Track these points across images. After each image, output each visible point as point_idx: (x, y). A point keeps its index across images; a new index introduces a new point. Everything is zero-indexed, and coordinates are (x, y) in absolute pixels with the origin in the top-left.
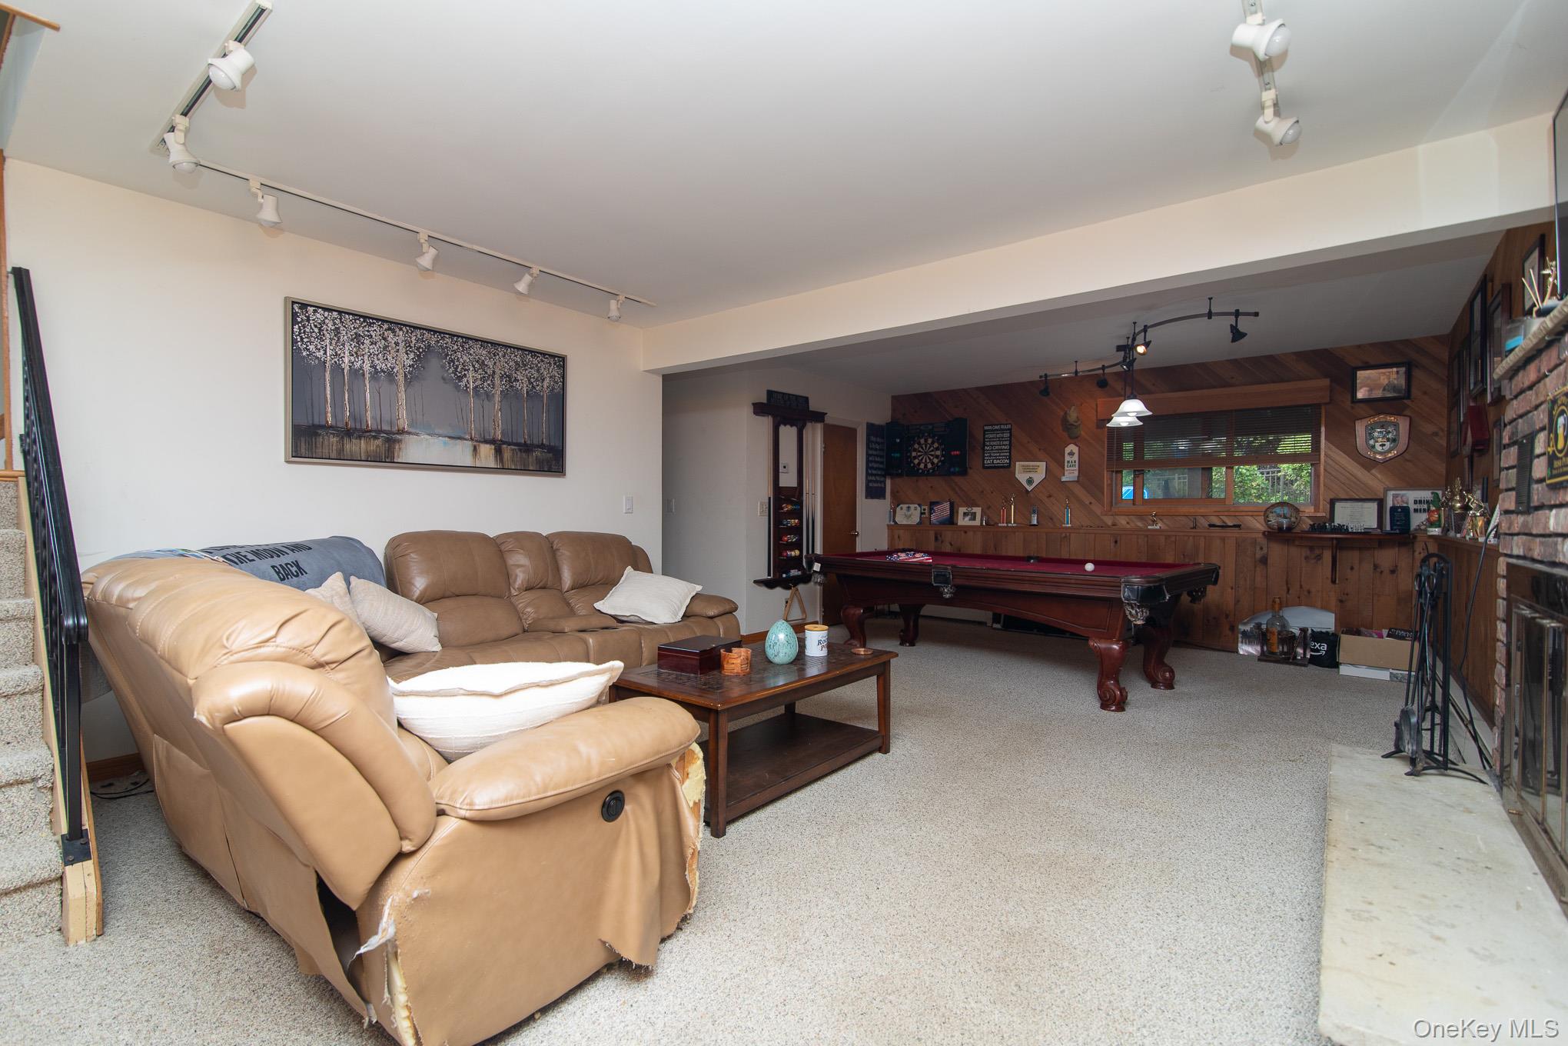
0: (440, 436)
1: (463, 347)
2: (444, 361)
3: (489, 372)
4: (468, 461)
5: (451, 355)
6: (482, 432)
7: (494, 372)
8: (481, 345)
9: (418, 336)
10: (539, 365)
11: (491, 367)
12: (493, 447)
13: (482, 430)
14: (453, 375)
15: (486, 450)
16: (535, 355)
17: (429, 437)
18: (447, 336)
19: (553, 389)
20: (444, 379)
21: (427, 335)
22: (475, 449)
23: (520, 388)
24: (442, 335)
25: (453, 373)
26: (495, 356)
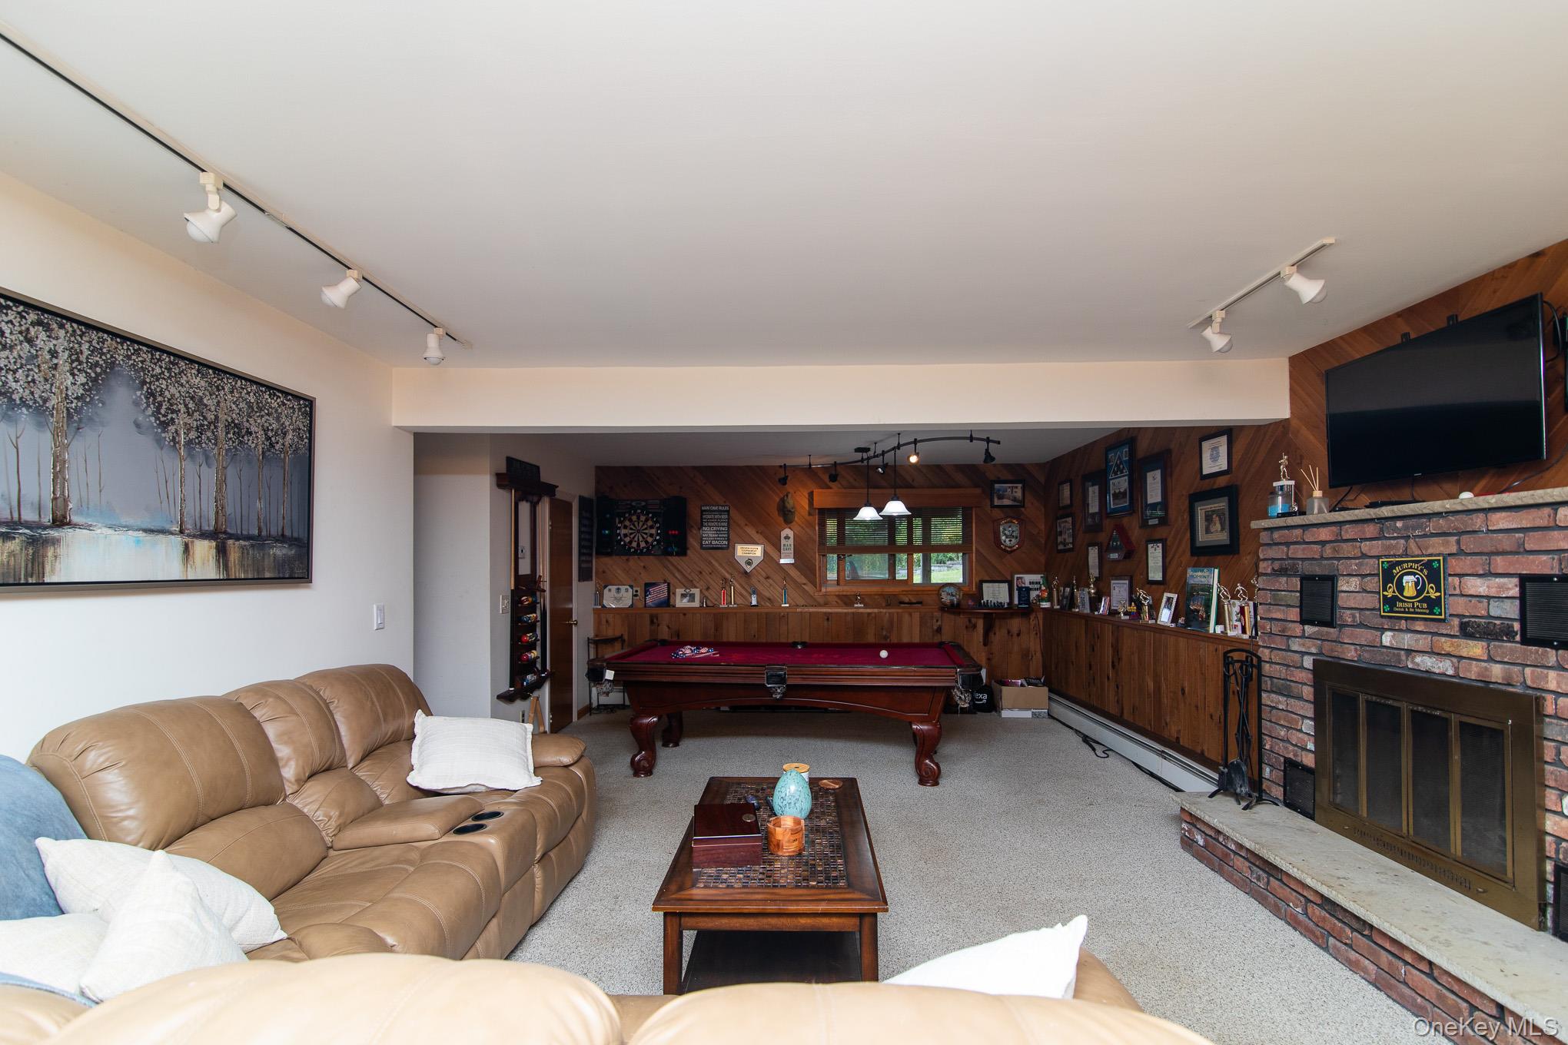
0: (129, 528)
1: (169, 370)
2: (139, 393)
3: (211, 417)
4: (175, 572)
5: (150, 383)
6: (197, 520)
7: (217, 417)
8: (198, 370)
9: (94, 343)
10: (280, 411)
11: (213, 408)
12: (214, 544)
13: (198, 515)
14: (153, 419)
15: (204, 549)
16: (275, 395)
17: (111, 531)
18: (145, 349)
19: (297, 449)
20: (138, 425)
21: (109, 341)
22: (187, 549)
23: (253, 446)
24: (136, 347)
25: (153, 415)
26: (218, 390)
